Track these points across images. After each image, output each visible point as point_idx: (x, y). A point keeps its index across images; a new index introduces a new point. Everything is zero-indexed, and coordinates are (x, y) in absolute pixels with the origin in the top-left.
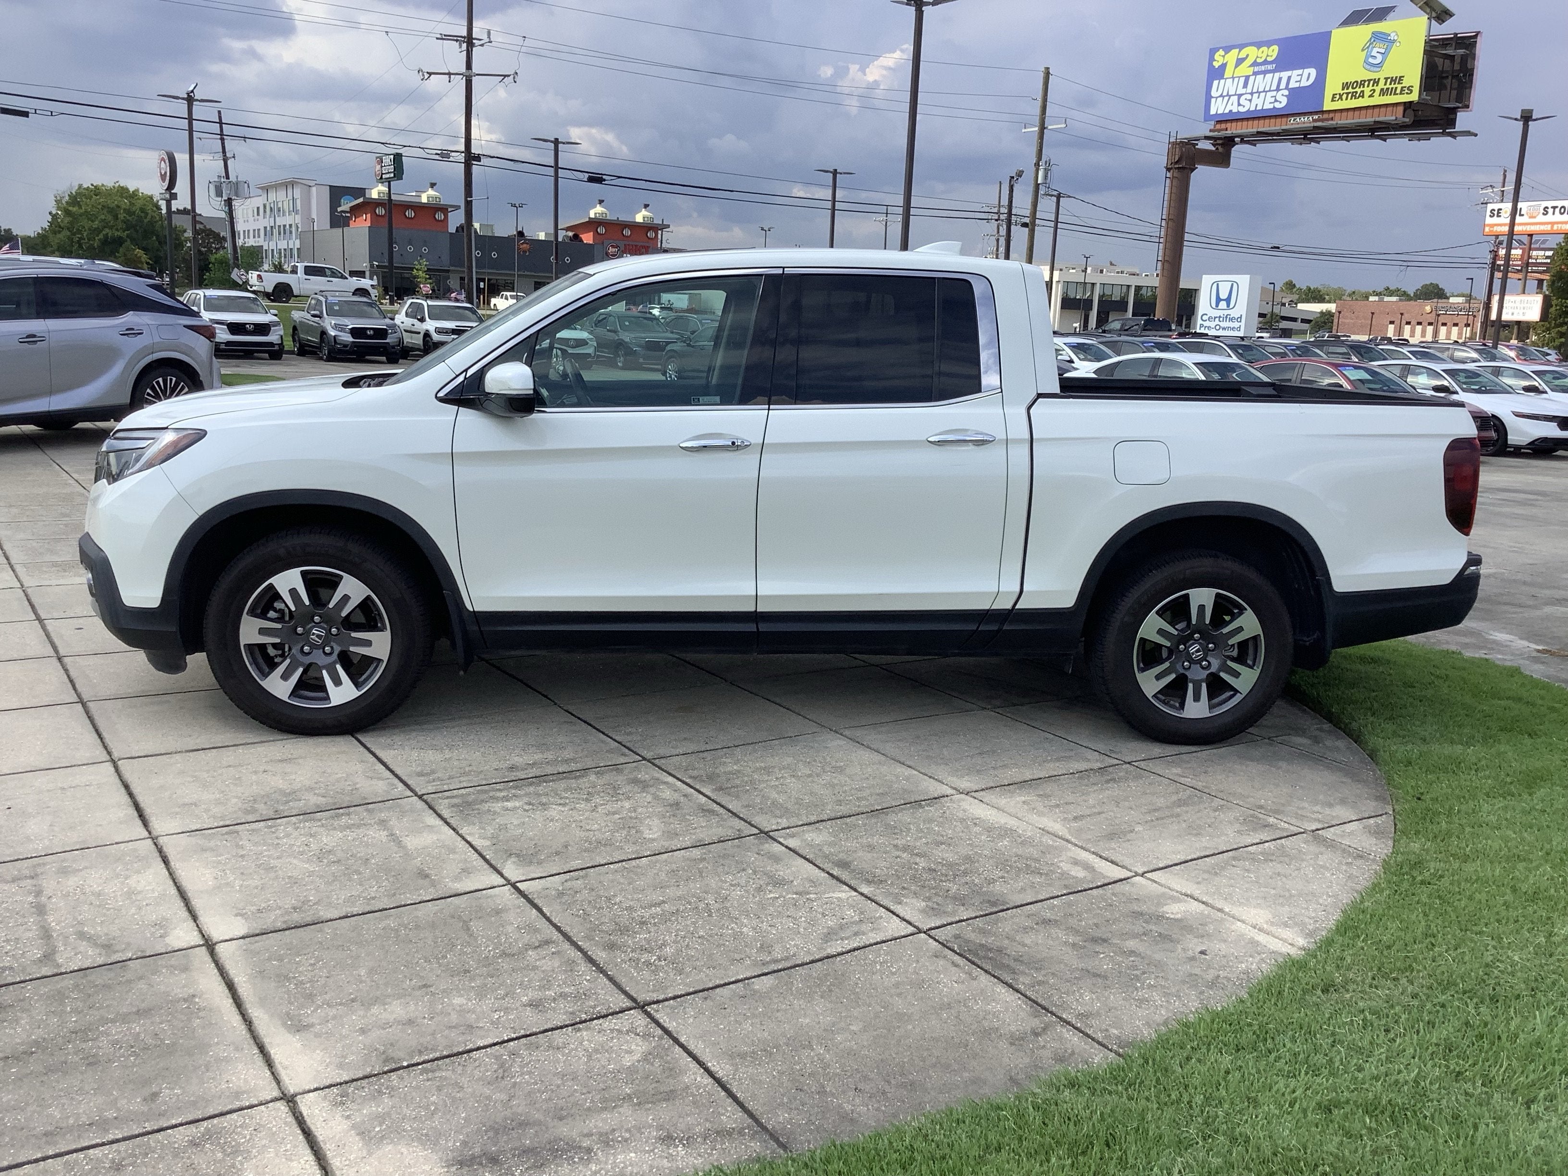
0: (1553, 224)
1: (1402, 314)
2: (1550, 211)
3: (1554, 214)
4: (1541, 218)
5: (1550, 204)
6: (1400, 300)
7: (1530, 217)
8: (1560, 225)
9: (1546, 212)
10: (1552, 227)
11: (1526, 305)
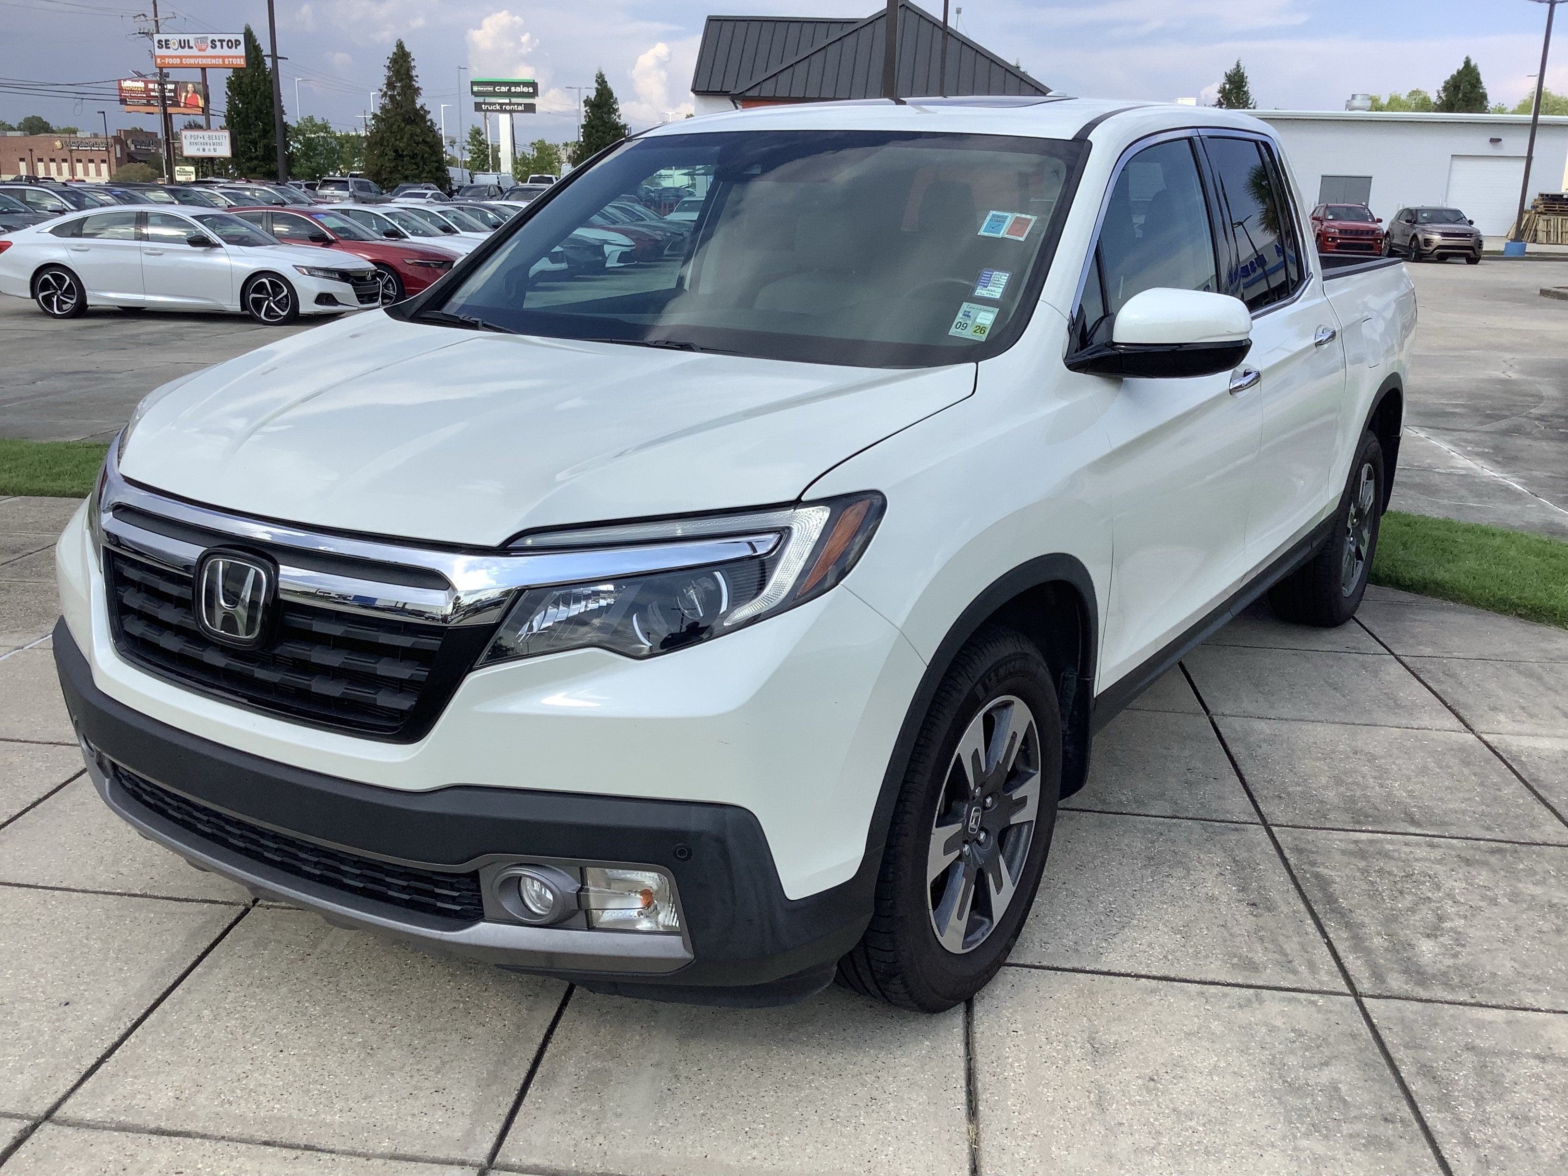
0: (223, 58)
1: (31, 150)
2: (218, 44)
3: (222, 47)
4: (210, 51)
5: (217, 37)
6: (25, 135)
7: (199, 50)
8: (230, 60)
9: (214, 46)
10: (223, 61)
11: (215, 141)
